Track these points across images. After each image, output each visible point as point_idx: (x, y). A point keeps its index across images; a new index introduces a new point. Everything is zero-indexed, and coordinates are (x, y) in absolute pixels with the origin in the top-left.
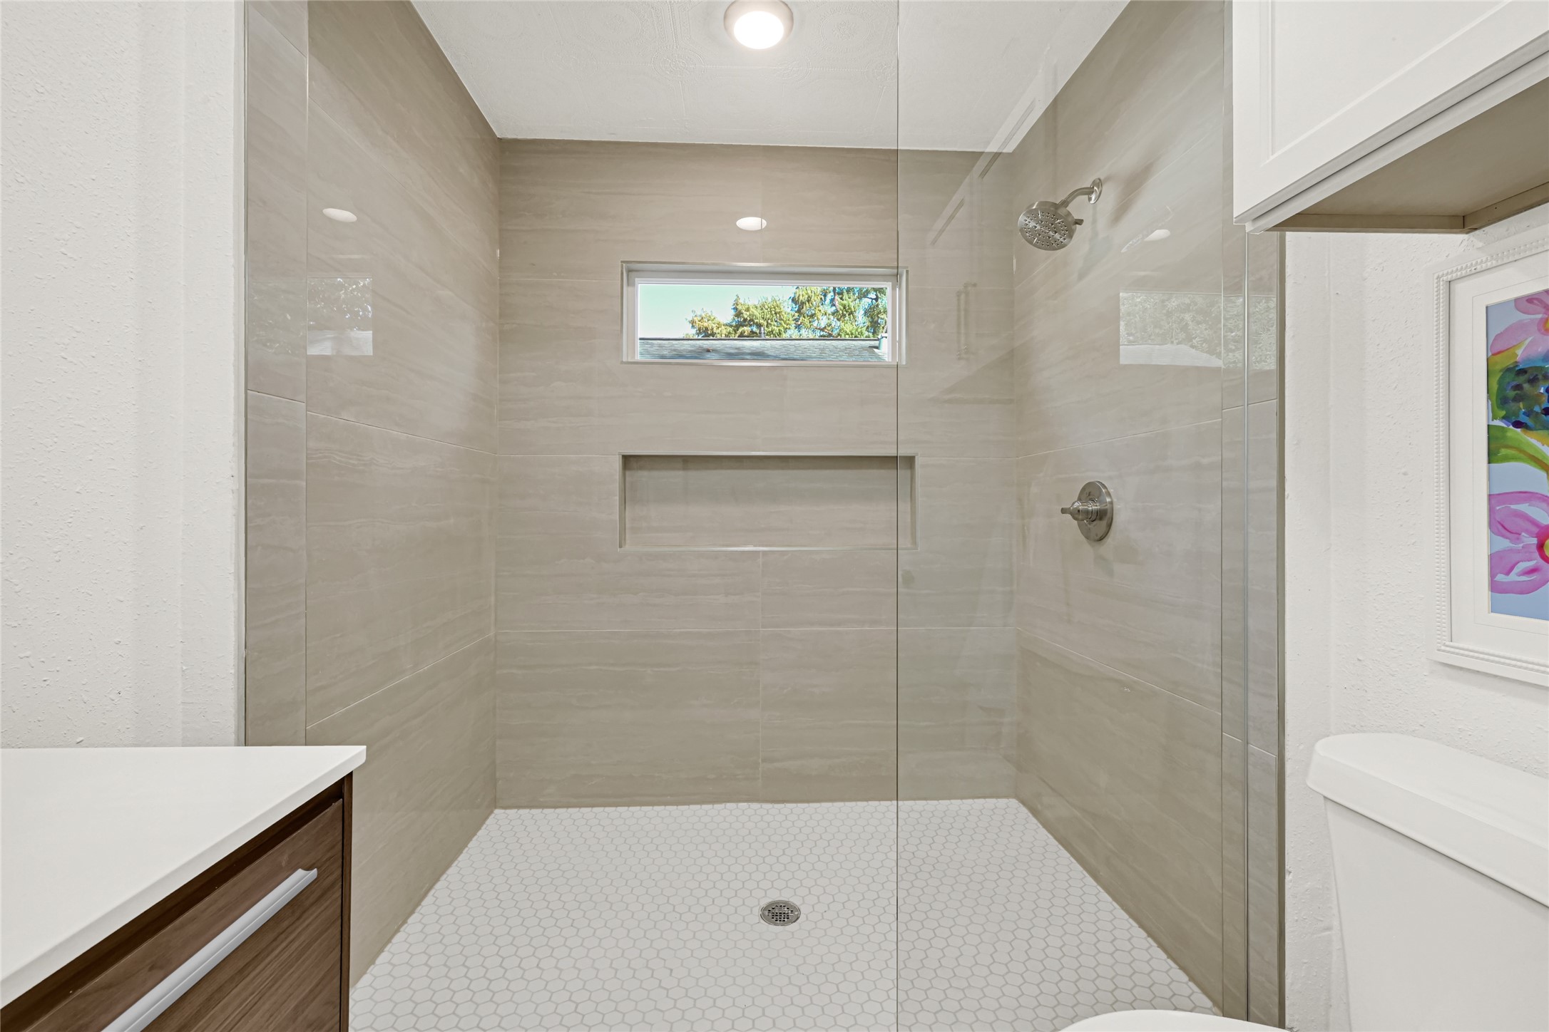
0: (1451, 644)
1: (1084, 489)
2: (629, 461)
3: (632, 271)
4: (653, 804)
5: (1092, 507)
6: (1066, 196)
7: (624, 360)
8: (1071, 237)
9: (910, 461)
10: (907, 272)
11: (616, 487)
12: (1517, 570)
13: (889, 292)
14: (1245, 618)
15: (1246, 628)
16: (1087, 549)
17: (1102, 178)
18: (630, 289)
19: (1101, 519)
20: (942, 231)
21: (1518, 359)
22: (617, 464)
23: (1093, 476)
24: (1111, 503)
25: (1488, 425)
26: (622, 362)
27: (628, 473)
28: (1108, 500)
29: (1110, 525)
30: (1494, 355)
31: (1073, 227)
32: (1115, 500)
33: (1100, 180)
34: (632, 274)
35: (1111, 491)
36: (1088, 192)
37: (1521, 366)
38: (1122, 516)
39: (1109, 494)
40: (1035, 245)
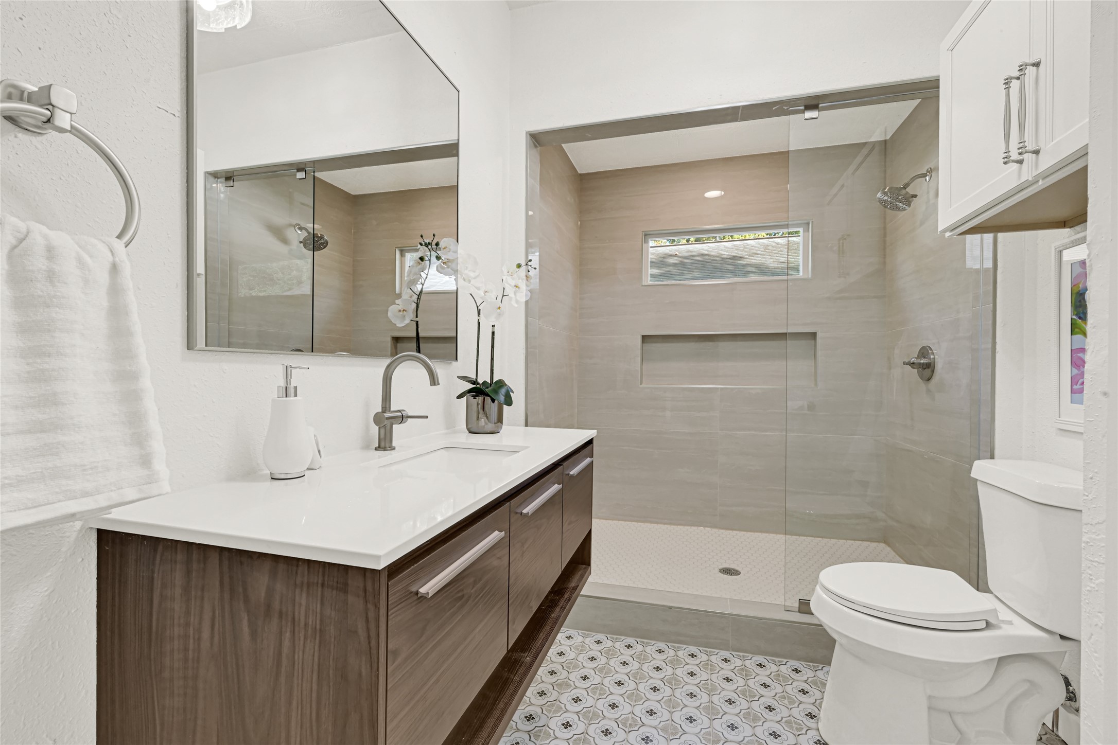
0: (1060, 419)
1: (920, 350)
2: (645, 338)
3: (647, 235)
4: (657, 523)
5: (923, 361)
6: (908, 180)
7: (643, 284)
8: (909, 205)
9: (813, 335)
10: (812, 222)
11: (639, 352)
12: (1079, 383)
13: (801, 234)
14: (979, 414)
15: (979, 418)
16: (922, 385)
17: (932, 168)
18: (646, 244)
19: (928, 368)
20: (836, 195)
21: (1080, 289)
22: (640, 339)
23: (925, 343)
24: (934, 358)
25: (1071, 318)
26: (642, 286)
27: (644, 345)
28: (932, 357)
29: (933, 371)
30: (1073, 286)
31: (911, 199)
32: (936, 357)
33: (931, 168)
34: (647, 237)
35: (935, 352)
36: (924, 175)
37: (1081, 292)
38: (939, 366)
39: (933, 354)
40: (889, 209)
